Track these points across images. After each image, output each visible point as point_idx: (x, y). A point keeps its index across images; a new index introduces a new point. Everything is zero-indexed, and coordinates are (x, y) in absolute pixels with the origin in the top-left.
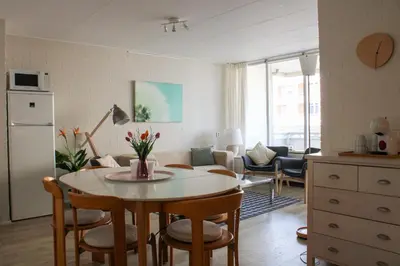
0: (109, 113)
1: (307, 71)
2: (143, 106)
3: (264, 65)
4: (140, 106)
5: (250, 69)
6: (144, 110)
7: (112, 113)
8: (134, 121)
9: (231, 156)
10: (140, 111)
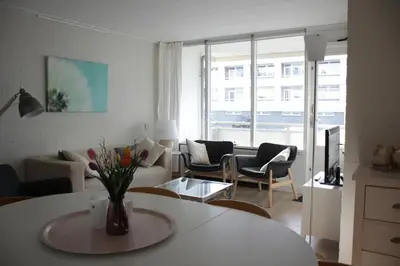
0: (12, 100)
1: (314, 55)
2: (58, 91)
3: (203, 46)
4: (55, 91)
5: (185, 50)
6: (60, 96)
7: (17, 101)
8: (47, 111)
9: (171, 151)
10: (55, 97)
